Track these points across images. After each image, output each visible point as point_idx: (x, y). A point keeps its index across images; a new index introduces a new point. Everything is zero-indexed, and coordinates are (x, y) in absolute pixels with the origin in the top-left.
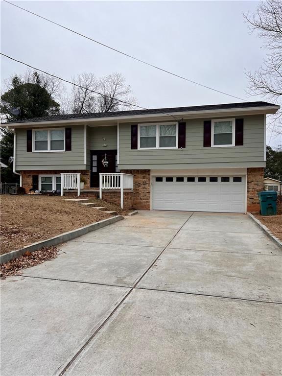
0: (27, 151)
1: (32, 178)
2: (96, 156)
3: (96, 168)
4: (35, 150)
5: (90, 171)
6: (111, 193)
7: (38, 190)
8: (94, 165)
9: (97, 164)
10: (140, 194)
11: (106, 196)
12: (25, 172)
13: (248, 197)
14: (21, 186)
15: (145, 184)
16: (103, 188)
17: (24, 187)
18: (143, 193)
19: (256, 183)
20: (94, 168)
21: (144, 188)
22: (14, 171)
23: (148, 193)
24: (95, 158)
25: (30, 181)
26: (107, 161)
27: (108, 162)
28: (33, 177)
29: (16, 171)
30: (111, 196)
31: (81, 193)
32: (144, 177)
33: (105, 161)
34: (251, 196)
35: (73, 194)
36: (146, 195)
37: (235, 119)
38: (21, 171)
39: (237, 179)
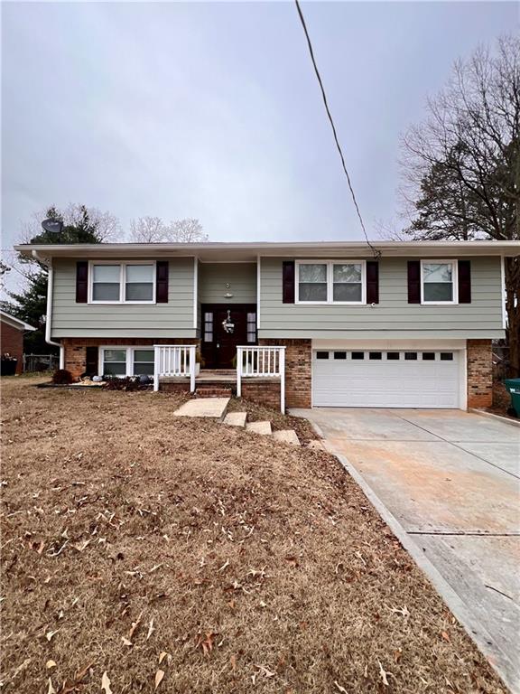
0: (77, 301)
1: (85, 352)
2: (211, 314)
3: (211, 335)
4: (94, 299)
5: (200, 340)
6: (259, 384)
7: (97, 375)
8: (207, 330)
9: (214, 327)
10: (292, 381)
11: (248, 389)
12: (70, 340)
13: (468, 385)
14: (61, 367)
15: (302, 363)
16: (245, 375)
17: (67, 369)
18: (299, 378)
19: (481, 362)
20: (206, 335)
21: (300, 371)
22: (47, 339)
23: (307, 378)
24: (209, 317)
25: (81, 357)
26: (231, 323)
27: (233, 325)
28: (88, 349)
29: (52, 339)
30: (259, 389)
31: (197, 385)
32: (300, 352)
33: (227, 323)
34: (474, 383)
35: (181, 386)
36: (303, 383)
37: (457, 260)
38: (62, 338)
39: (447, 356)
